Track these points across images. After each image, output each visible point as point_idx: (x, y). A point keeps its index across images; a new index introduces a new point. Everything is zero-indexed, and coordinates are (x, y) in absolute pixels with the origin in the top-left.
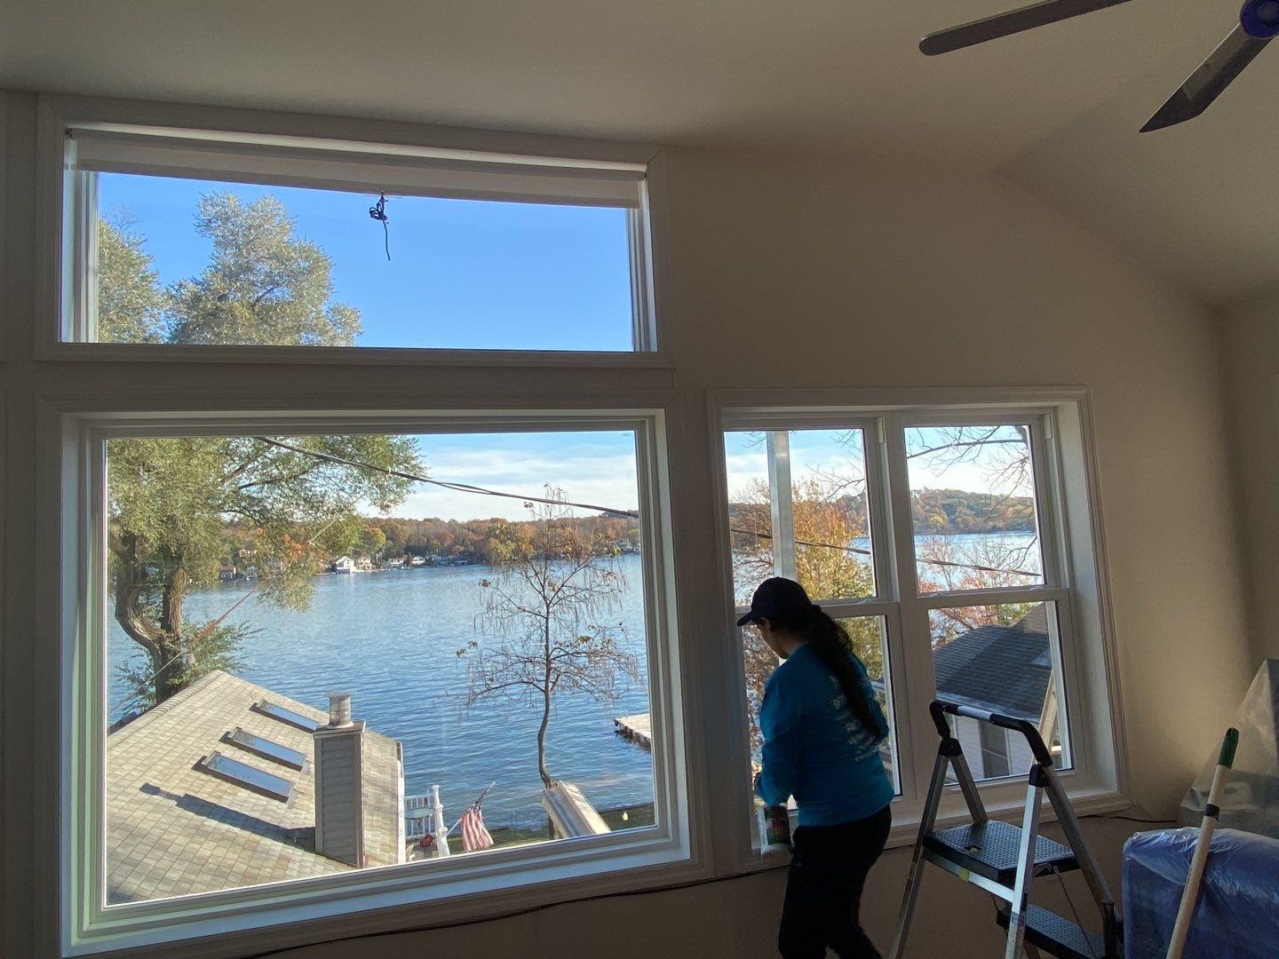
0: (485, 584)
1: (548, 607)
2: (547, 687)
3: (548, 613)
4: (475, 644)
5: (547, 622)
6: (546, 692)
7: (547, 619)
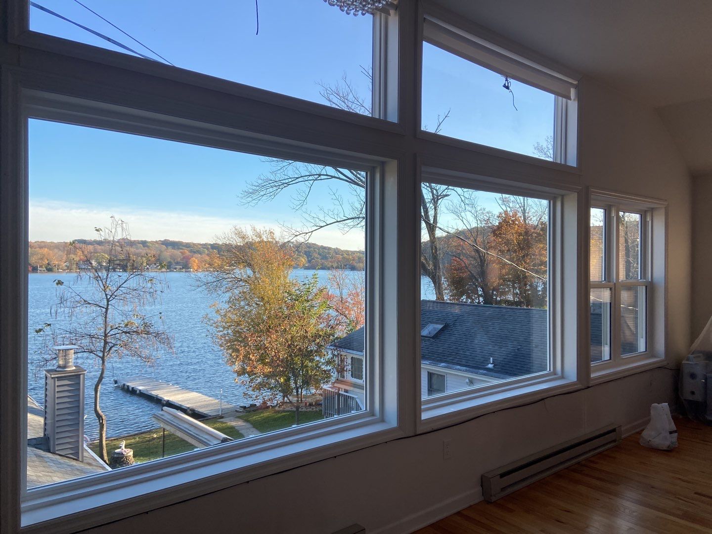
0: (60, 283)
1: (108, 301)
2: (104, 355)
3: (108, 305)
4: (49, 325)
5: (106, 312)
6: (103, 358)
7: (107, 309)
